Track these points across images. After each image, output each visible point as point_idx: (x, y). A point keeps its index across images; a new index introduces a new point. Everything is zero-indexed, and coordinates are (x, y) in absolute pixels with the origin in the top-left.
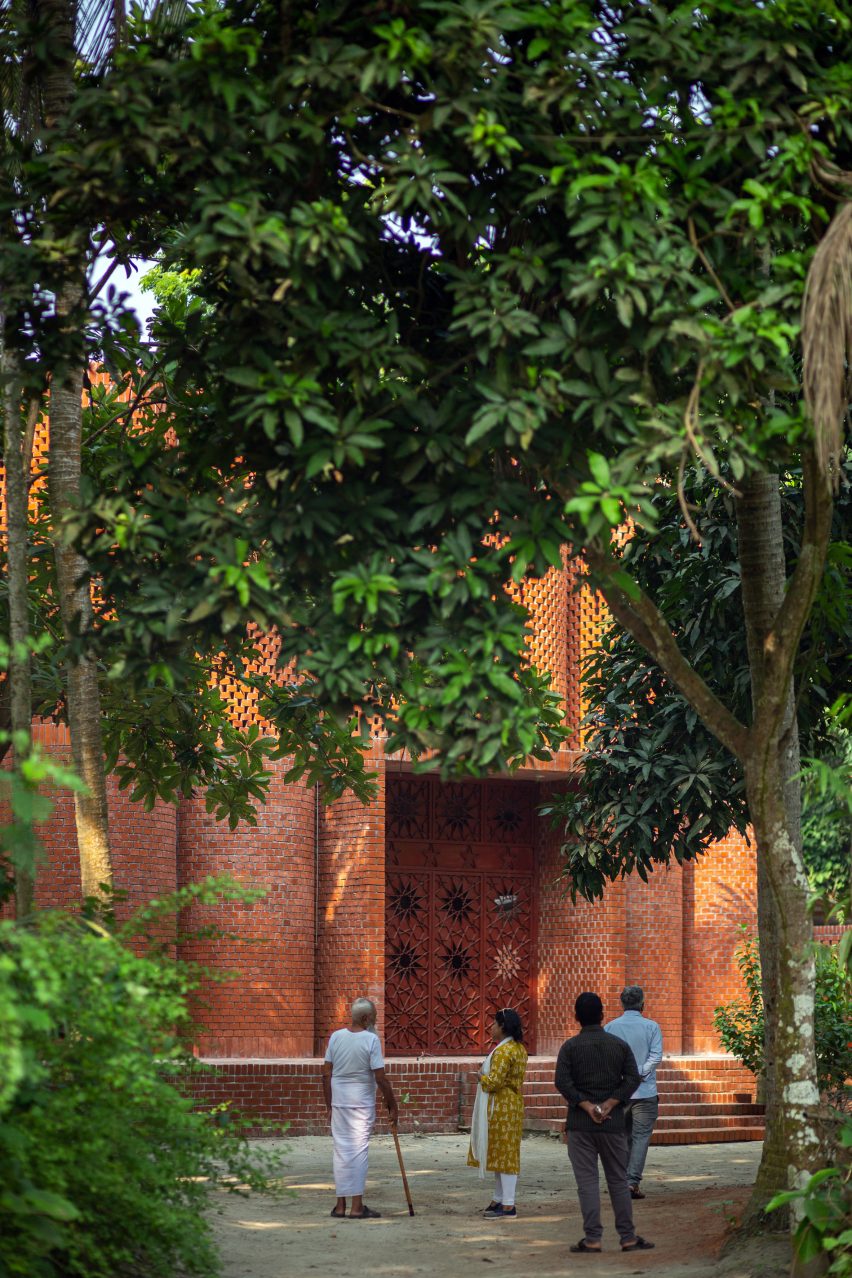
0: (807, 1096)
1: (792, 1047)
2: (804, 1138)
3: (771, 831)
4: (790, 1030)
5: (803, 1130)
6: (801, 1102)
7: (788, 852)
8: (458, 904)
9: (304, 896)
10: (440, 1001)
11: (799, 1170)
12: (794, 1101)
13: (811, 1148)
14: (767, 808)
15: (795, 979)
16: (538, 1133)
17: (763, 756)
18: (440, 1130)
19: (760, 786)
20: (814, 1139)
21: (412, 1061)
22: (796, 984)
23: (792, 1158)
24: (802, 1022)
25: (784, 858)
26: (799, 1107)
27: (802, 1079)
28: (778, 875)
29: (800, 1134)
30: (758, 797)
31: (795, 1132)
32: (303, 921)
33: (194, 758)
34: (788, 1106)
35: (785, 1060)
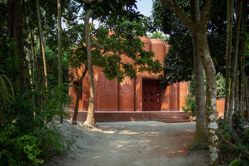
0: (215, 126)
1: (211, 113)
2: (214, 138)
3: (205, 53)
4: (210, 108)
5: (214, 136)
6: (213, 128)
7: (209, 58)
8: (152, 94)
9: (133, 92)
10: (149, 105)
11: (213, 147)
12: (211, 128)
13: (216, 141)
14: (203, 46)
15: (211, 94)
16: (160, 121)
17: (202, 31)
18: (148, 120)
19: (201, 40)
20: (217, 138)
21: (145, 112)
22: (211, 95)
23: (210, 143)
24: (213, 106)
25: (208, 60)
26: (213, 129)
27: (213, 122)
28: (207, 65)
29: (213, 137)
30: (201, 43)
31: (212, 136)
32: (133, 95)
33: (115, 74)
34: (209, 129)
35: (209, 116)
